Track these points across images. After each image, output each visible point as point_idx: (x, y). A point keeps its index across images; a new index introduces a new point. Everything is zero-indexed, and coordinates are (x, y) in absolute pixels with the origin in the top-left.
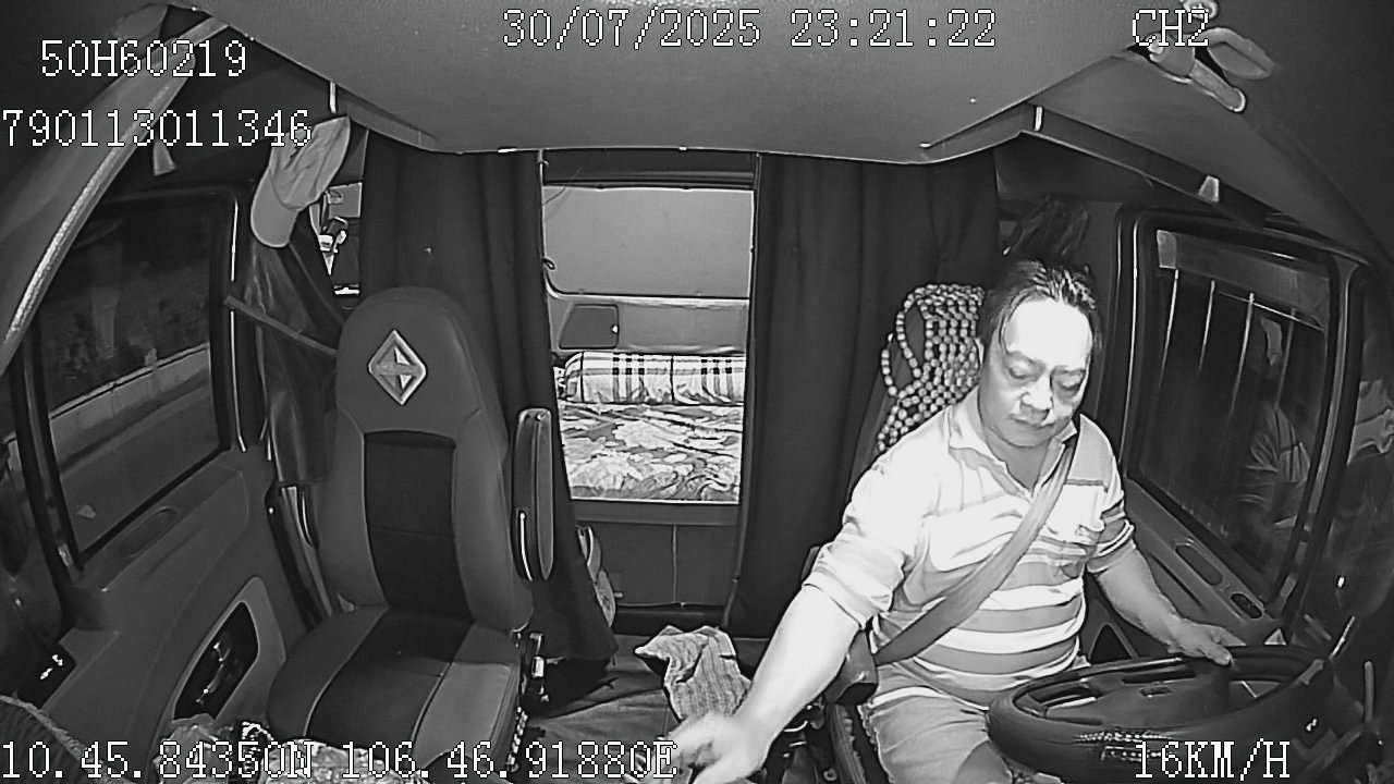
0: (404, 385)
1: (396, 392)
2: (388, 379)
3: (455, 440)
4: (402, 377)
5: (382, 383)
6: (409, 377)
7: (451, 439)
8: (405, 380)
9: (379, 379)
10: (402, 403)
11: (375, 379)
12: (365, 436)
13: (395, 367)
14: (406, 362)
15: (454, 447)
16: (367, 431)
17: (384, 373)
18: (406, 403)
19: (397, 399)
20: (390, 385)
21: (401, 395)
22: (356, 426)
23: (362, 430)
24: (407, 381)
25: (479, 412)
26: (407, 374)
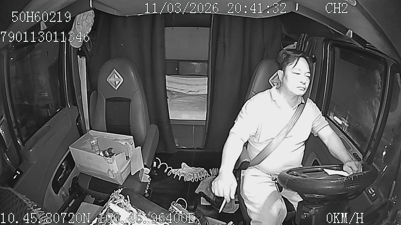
0: (117, 84)
1: (114, 86)
2: (113, 83)
3: (131, 99)
4: (116, 82)
5: (111, 84)
6: (118, 82)
7: (130, 99)
8: (117, 83)
9: (110, 83)
10: (116, 89)
11: (109, 83)
12: (106, 99)
13: (114, 79)
14: (118, 78)
15: (130, 101)
16: (106, 98)
17: (111, 81)
18: (117, 89)
19: (115, 88)
20: (113, 84)
21: (116, 87)
22: (104, 97)
23: (105, 98)
24: (118, 83)
25: (138, 92)
26: (118, 81)
